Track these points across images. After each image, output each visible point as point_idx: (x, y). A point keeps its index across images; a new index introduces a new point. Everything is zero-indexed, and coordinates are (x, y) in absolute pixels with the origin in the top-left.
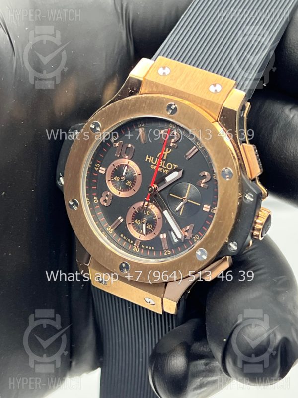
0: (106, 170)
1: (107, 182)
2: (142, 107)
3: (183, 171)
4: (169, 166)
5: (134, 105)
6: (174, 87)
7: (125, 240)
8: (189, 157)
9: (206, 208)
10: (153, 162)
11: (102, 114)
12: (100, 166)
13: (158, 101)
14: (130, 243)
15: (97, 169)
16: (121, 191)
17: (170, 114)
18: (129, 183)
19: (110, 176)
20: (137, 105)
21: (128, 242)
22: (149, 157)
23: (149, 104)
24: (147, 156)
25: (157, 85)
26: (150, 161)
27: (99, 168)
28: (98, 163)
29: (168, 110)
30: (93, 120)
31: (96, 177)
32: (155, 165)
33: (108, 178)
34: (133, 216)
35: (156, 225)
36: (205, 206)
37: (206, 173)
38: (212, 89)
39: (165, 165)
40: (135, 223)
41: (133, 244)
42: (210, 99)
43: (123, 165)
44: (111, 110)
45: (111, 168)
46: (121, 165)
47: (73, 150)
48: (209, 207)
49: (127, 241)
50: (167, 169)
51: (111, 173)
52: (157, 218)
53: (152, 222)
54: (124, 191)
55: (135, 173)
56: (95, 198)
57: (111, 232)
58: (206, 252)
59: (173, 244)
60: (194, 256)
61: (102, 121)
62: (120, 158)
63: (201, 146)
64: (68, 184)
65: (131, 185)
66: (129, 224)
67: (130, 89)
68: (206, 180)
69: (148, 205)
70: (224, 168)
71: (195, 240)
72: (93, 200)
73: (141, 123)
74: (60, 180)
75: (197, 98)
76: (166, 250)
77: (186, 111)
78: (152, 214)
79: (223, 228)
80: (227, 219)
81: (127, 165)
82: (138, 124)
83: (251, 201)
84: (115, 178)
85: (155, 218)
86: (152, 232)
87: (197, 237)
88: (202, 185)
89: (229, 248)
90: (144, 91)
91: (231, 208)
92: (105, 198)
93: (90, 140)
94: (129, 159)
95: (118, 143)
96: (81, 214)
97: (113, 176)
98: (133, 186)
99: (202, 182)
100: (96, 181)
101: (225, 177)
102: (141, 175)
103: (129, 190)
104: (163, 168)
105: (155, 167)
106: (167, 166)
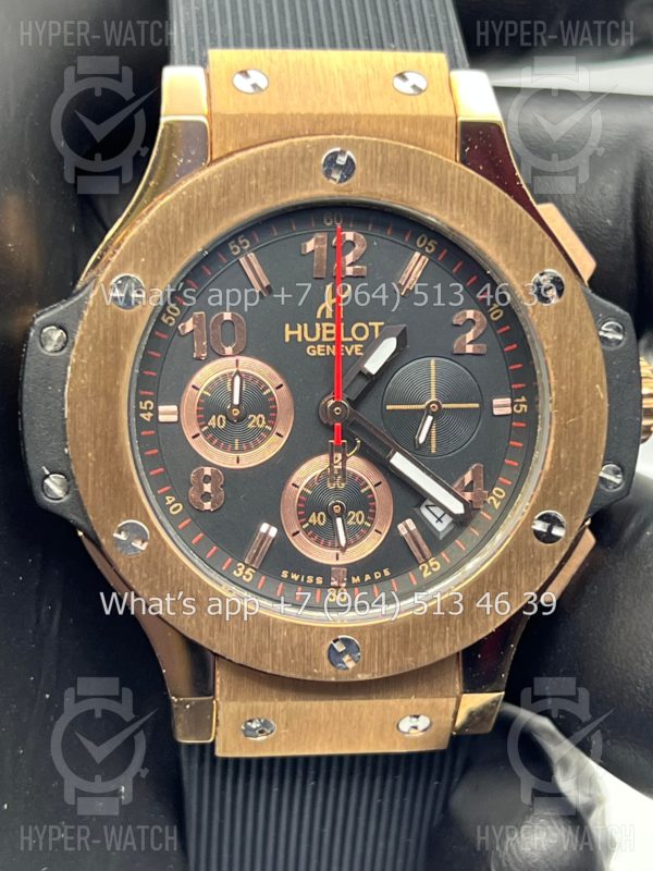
0: (179, 409)
1: (190, 440)
4: (360, 332)
5: (225, 190)
7: (299, 583)
8: (411, 286)
9: (502, 406)
10: (308, 339)
12: (157, 405)
13: (290, 157)
15: (147, 417)
16: (241, 450)
17: (340, 182)
18: (256, 421)
19: (195, 422)
20: (232, 187)
21: (309, 585)
22: (293, 328)
23: (268, 171)
24: (287, 326)
25: (257, 120)
26: (300, 339)
27: (155, 411)
28: (146, 399)
29: (328, 174)
30: (111, 276)
31: (153, 442)
32: (320, 341)
33: (190, 429)
34: (299, 509)
35: (374, 507)
36: (496, 402)
37: (470, 314)
38: (403, 86)
39: (348, 334)
40: (311, 524)
43: (224, 376)
44: (159, 227)
45: (191, 397)
46: (218, 379)
48: (509, 401)
49: (305, 585)
50: (355, 342)
51: (195, 412)
52: (371, 486)
53: (361, 501)
54: (249, 449)
55: (267, 387)
56: (169, 500)
57: (248, 577)
58: (560, 516)
59: (441, 538)
60: (529, 543)
61: (141, 266)
62: (208, 360)
63: (430, 248)
64: (94, 483)
65: (267, 424)
66: (294, 535)
67: (180, 157)
68: (475, 332)
69: (344, 461)
70: (537, 275)
71: (497, 505)
72: (165, 509)
73: (241, 242)
74: (48, 487)
75: (383, 119)
76: (426, 561)
77: (380, 158)
78: (356, 482)
79: (583, 434)
80: (588, 406)
81: (238, 373)
82: (232, 248)
83: (619, 342)
84: (212, 423)
85: (365, 489)
86: (368, 530)
87: (497, 492)
88: (469, 349)
89: (602, 487)
90: (222, 148)
91: (587, 374)
92: (202, 488)
93: (122, 336)
94: (238, 352)
95: (191, 320)
96: (165, 555)
97: (203, 419)
98: (272, 426)
99: (468, 341)
100: (156, 451)
101: (547, 298)
102: (284, 387)
103: (264, 440)
104: (344, 343)
105: (319, 350)
106: (354, 335)
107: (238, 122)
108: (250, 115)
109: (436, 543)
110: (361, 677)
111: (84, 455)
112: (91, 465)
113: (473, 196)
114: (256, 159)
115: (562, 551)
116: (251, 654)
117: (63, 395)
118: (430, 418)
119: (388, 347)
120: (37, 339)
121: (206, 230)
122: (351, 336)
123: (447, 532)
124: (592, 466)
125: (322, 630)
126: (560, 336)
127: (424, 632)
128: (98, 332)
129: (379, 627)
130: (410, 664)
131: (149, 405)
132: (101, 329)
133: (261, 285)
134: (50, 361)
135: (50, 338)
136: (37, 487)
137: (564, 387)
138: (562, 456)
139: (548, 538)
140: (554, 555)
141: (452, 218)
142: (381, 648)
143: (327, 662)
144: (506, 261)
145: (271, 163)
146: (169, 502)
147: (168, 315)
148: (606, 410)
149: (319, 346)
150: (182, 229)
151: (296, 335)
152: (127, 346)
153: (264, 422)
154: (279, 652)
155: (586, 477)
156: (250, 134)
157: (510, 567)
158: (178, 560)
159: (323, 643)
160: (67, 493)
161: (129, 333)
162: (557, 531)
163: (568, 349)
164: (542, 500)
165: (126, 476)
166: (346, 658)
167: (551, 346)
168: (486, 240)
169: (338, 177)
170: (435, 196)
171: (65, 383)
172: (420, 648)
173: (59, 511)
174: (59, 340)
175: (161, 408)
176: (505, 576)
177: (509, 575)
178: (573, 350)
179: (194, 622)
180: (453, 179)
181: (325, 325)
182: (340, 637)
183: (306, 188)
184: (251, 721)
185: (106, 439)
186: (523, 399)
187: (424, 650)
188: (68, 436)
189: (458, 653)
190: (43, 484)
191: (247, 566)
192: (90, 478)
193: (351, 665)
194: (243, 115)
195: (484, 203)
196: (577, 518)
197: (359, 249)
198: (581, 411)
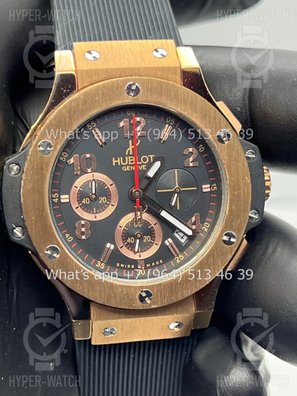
0: (69, 197)
1: (75, 210)
2: (96, 101)
4: (145, 160)
5: (85, 103)
7: (124, 268)
8: (165, 139)
9: (206, 188)
10: (123, 164)
11: (48, 128)
13: (112, 87)
14: (131, 268)
15: (56, 200)
16: (97, 213)
17: (134, 97)
18: (103, 200)
19: (76, 202)
20: (88, 101)
21: (129, 269)
22: (116, 159)
23: (103, 94)
24: (114, 159)
25: (96, 72)
26: (119, 164)
27: (59, 198)
28: (55, 193)
29: (128, 93)
30: (39, 140)
31: (59, 211)
32: (128, 165)
33: (74, 205)
34: (123, 236)
35: (155, 234)
36: (203, 186)
37: (191, 150)
38: (157, 55)
39: (139, 160)
40: (128, 243)
41: (136, 267)
43: (88, 181)
44: (58, 119)
45: (74, 191)
46: (85, 183)
48: (209, 186)
49: (127, 269)
50: (143, 164)
51: (76, 198)
52: (153, 225)
53: (148, 231)
54: (100, 212)
55: (106, 185)
56: (67, 236)
57: (102, 267)
58: (234, 233)
59: (184, 245)
60: (221, 245)
62: (81, 175)
63: (172, 123)
64: (35, 230)
65: (107, 201)
66: (121, 248)
67: (64, 89)
68: (193, 157)
69: (141, 215)
70: (218, 132)
71: (206, 230)
72: (66, 239)
73: (92, 124)
74: (15, 233)
75: (149, 69)
76: (178, 256)
78: (146, 223)
79: (242, 198)
80: (243, 186)
81: (94, 180)
82: (88, 127)
83: (254, 158)
84: (84, 202)
85: (150, 226)
86: (153, 244)
87: (206, 225)
88: (191, 165)
89: (250, 220)
90: (82, 85)
91: (242, 173)
92: (81, 230)
93: (44, 166)
94: (93, 171)
95: (73, 158)
96: (67, 259)
97: (80, 200)
98: (109, 202)
99: (190, 161)
100: (60, 215)
101: (223, 141)
102: (114, 185)
103: (106, 208)
104: (138, 165)
105: (128, 168)
106: (142, 161)
107: (89, 73)
108: (93, 70)
109: (181, 248)
110: (153, 307)
111: (31, 219)
112: (33, 222)
113: (190, 99)
115: (235, 248)
116: (106, 300)
117: (20, 193)
118: (176, 195)
119: (157, 165)
120: (7, 170)
121: (78, 120)
122: (141, 161)
123: (186, 243)
124: (246, 211)
125: (136, 288)
126: (229, 157)
127: (179, 286)
128: (34, 165)
129: (160, 285)
130: (174, 299)
131: (56, 196)
132: (35, 164)
133: (102, 142)
134: (13, 179)
135: (13, 169)
136: (10, 233)
137: (232, 179)
138: (233, 208)
139: (229, 243)
140: (232, 250)
141: (181, 109)
142: (161, 294)
143: (138, 301)
144: (205, 126)
145: (104, 89)
146: (67, 237)
147: (63, 156)
148: (251, 188)
149: (128, 167)
150: (68, 120)
151: (118, 162)
152: (46, 171)
153: (106, 200)
154: (118, 298)
155: (244, 216)
156: (94, 78)
157: (214, 257)
158: (73, 261)
159: (136, 293)
160: (23, 235)
161: (47, 165)
162: (232, 240)
163: (233, 162)
164: (226, 227)
165: (49, 226)
166: (146, 299)
167: (226, 161)
168: (196, 118)
169: (132, 94)
170: (174, 100)
171: (21, 188)
172: (178, 293)
173: (20, 243)
174: (17, 170)
175: (62, 197)
176: (212, 260)
177: (214, 259)
178: (235, 163)
179: (81, 287)
180: (181, 93)
181: (129, 157)
182: (144, 290)
183: (120, 100)
184: (106, 328)
185: (39, 211)
186: (215, 185)
187: (179, 293)
188: (23, 211)
189: (193, 294)
190: (13, 232)
191: (102, 262)
192: (34, 228)
193: (149, 302)
194: (91, 70)
195: (195, 102)
196: (241, 234)
197: (142, 124)
198: (240, 188)
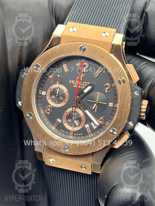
0: (46, 93)
1: (47, 99)
2: (64, 51)
3: (94, 85)
4: (85, 84)
6: (81, 37)
7: (64, 133)
8: (96, 76)
10: (74, 83)
11: (40, 59)
12: (42, 91)
13: (73, 46)
14: (67, 134)
15: (40, 93)
16: (57, 103)
17: (82, 52)
18: (61, 98)
20: (61, 50)
23: (68, 48)
24: (70, 80)
26: (72, 83)
27: (42, 92)
28: (41, 89)
29: (80, 50)
30: (35, 63)
31: (40, 98)
32: (76, 84)
33: (48, 97)
34: (66, 118)
35: (81, 120)
36: (110, 103)
37: (108, 84)
38: (104, 35)
39: (82, 84)
40: (68, 121)
41: (69, 134)
42: (104, 40)
43: (56, 88)
44: (45, 55)
45: (49, 91)
46: (55, 88)
47: (25, 83)
48: (112, 104)
49: (65, 133)
50: (83, 86)
51: (49, 94)
53: (79, 119)
54: (59, 103)
55: (64, 92)
56: (42, 110)
57: (54, 129)
58: (116, 130)
59: (94, 130)
60: (109, 134)
61: (41, 63)
62: (53, 84)
64: (25, 104)
65: (63, 99)
66: (64, 123)
67: (55, 43)
68: (108, 88)
69: (75, 109)
70: (120, 78)
71: (107, 125)
72: (40, 112)
73: (64, 62)
74: (18, 103)
75: (96, 41)
77: (91, 49)
78: (78, 114)
79: (124, 114)
80: (126, 108)
81: (59, 88)
82: (62, 62)
83: (138, 96)
84: (52, 97)
85: (80, 116)
86: (79, 125)
87: (107, 122)
90: (63, 42)
91: (127, 101)
92: (48, 109)
94: (59, 84)
95: (51, 75)
96: (35, 120)
97: (51, 96)
98: (64, 100)
99: (106, 90)
100: (41, 100)
101: (121, 83)
102: (68, 92)
103: (62, 102)
104: (81, 86)
107: (67, 37)
108: (70, 36)
110: (69, 154)
113: (109, 60)
114: (66, 45)
115: (115, 137)
118: (96, 104)
119: (89, 88)
122: (83, 84)
123: (96, 129)
125: (63, 143)
126: (122, 92)
127: (83, 148)
128: (30, 74)
129: (75, 144)
130: (80, 153)
131: (41, 91)
133: (66, 71)
134: (23, 79)
137: (121, 103)
138: (119, 117)
139: (112, 134)
141: (104, 63)
142: (74, 149)
143: (63, 149)
144: (113, 74)
145: (69, 46)
149: (76, 85)
151: (72, 82)
152: (35, 78)
156: (69, 40)
159: (63, 145)
161: (36, 75)
162: (114, 133)
163: (123, 95)
164: (113, 125)
170: (101, 58)
172: (82, 151)
173: (19, 108)
174: (25, 75)
178: (125, 95)
179: (39, 135)
180: (105, 55)
181: (78, 81)
182: (66, 145)
183: (75, 52)
184: (51, 158)
186: (116, 104)
192: (24, 103)
193: (68, 151)
196: (119, 131)
197: (87, 67)
198: (124, 109)
